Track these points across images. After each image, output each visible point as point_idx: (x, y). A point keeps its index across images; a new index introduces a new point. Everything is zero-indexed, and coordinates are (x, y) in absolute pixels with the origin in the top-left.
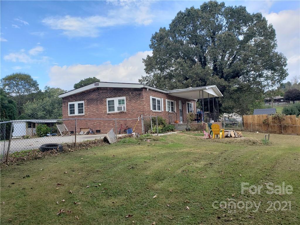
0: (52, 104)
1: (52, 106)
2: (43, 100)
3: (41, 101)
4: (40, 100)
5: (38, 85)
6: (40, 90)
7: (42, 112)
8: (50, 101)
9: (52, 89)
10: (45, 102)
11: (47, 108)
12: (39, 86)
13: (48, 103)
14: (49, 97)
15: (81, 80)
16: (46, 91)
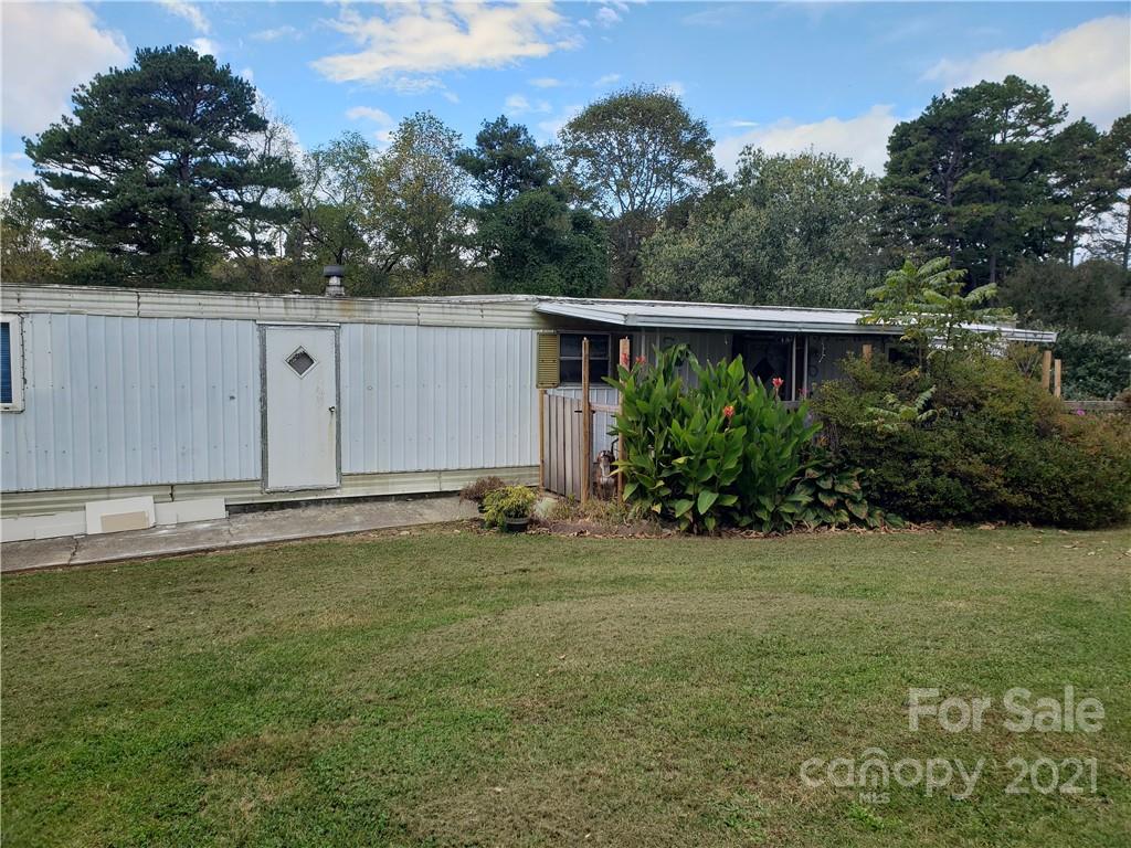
0: (773, 239)
1: (769, 248)
2: (727, 219)
3: (720, 221)
4: (714, 217)
5: (711, 143)
6: (721, 171)
7: (723, 279)
8: (764, 221)
9: (774, 161)
10: (735, 226)
11: (747, 257)
12: (713, 150)
13: (752, 233)
14: (760, 203)
15: (934, 99)
16: (746, 174)
